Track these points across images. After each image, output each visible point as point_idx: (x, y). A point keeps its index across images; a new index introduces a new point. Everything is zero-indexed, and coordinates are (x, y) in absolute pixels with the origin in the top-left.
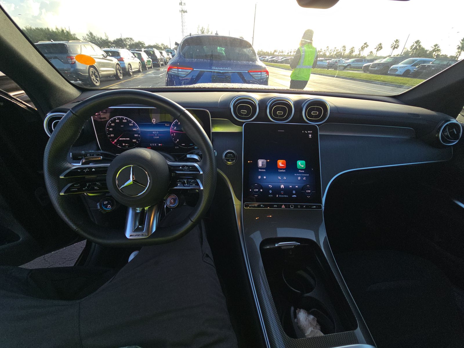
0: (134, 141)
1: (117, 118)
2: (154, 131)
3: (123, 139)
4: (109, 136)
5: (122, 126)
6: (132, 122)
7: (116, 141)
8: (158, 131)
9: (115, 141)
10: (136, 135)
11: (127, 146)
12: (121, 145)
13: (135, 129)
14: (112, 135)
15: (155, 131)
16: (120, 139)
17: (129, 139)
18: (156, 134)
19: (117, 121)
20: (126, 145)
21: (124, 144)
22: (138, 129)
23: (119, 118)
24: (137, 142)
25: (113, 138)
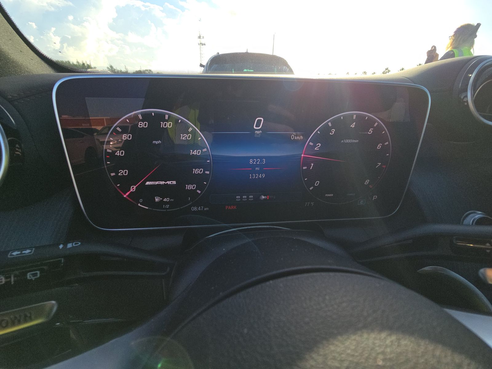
0: (190, 187)
1: (142, 114)
2: (253, 158)
3: (157, 183)
4: (113, 174)
5: (157, 142)
6: (190, 129)
7: (133, 189)
8: (265, 157)
9: (131, 190)
10: (196, 171)
11: (166, 203)
12: (150, 202)
13: (195, 153)
14: (123, 172)
15: (257, 158)
16: (148, 183)
17: (174, 182)
18: (257, 166)
19: (141, 125)
20: (165, 200)
21: (157, 199)
22: (205, 150)
23: (150, 113)
24: (199, 192)
25: (126, 182)
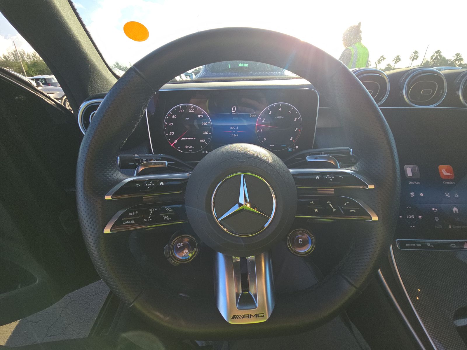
0: (202, 141)
1: (182, 106)
2: (232, 126)
3: (187, 139)
4: (167, 134)
5: (187, 119)
6: (202, 113)
7: (176, 141)
8: (238, 126)
9: (175, 142)
10: (205, 133)
11: (190, 149)
12: (183, 148)
13: (205, 124)
14: (172, 133)
15: (234, 126)
16: (182, 139)
17: (195, 138)
18: (234, 130)
19: (181, 111)
20: (190, 147)
21: (186, 147)
22: (209, 122)
23: (185, 106)
24: (206, 143)
25: (173, 138)
